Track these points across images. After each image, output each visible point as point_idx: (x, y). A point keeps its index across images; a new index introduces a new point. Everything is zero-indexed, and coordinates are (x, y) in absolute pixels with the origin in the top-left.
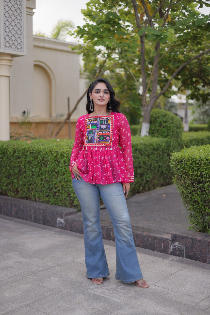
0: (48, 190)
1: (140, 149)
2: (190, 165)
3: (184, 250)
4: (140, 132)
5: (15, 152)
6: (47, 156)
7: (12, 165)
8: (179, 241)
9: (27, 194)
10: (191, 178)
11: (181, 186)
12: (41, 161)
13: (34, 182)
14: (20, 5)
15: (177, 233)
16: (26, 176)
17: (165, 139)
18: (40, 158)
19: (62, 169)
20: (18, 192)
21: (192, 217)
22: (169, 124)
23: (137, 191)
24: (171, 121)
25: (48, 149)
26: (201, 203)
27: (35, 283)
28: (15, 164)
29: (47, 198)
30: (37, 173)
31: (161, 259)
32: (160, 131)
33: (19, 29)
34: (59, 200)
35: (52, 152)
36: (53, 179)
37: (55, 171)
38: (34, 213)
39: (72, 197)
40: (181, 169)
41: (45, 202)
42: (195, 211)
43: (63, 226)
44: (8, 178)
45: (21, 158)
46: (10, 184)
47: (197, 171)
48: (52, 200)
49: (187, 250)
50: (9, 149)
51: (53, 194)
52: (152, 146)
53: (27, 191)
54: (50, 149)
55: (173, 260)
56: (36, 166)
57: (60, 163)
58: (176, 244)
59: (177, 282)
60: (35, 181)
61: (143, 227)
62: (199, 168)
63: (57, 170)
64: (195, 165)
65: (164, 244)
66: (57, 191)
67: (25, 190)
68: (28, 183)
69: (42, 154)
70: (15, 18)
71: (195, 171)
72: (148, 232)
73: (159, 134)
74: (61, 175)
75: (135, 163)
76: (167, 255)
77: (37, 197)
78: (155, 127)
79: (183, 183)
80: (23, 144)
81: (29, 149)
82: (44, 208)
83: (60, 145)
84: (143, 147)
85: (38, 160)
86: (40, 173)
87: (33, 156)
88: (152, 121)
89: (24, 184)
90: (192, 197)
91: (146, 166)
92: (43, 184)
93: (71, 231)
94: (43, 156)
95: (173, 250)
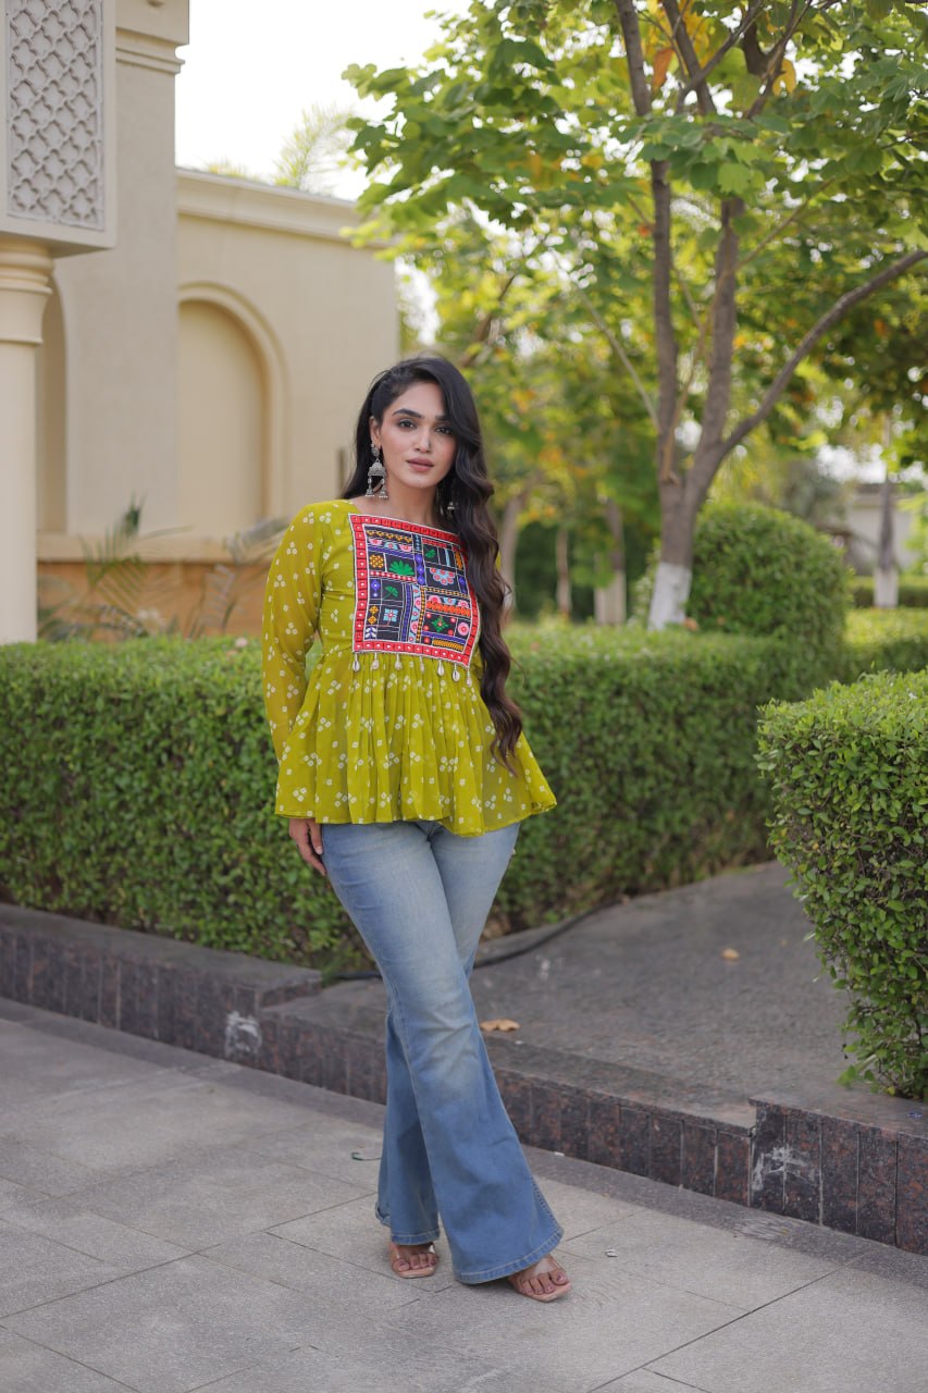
0: (192, 877)
1: (639, 688)
2: (853, 767)
3: (821, 1189)
4: (648, 607)
5: (39, 695)
6: (182, 716)
7: (28, 758)
8: (796, 1143)
9: (96, 893)
10: (858, 832)
11: (809, 868)
12: (156, 742)
13: (128, 838)
14: (86, 13)
15: (788, 1101)
16: (90, 812)
17: (762, 643)
18: (151, 725)
19: (251, 780)
20: (57, 884)
21: (861, 1021)
22: (782, 571)
23: (623, 886)
24: (793, 558)
25: (190, 683)
26: (906, 954)
27: (61, 1349)
28: (40, 756)
29: (187, 914)
30: (141, 799)
31: (704, 1227)
32: (738, 605)
33: (82, 122)
34: (242, 927)
35: (204, 698)
36: (212, 825)
37: (221, 789)
38: (124, 987)
39: (302, 912)
40: (807, 784)
41: (178, 936)
42: (874, 992)
43: (256, 1052)
44: (12, 820)
45: (69, 727)
46: (22, 847)
47: (887, 795)
48: (207, 924)
49: (831, 1188)
50: (14, 685)
51: (213, 900)
52: (699, 674)
53: (99, 880)
54: (198, 686)
55: (761, 1236)
56: (133, 763)
57: (244, 748)
58: (780, 1155)
59: (770, 1354)
60: (133, 833)
61: (628, 1063)
62: (894, 779)
63: (230, 783)
64: (879, 766)
65: (721, 1153)
66: (232, 885)
67: (90, 877)
68: (103, 845)
69: (158, 708)
70: (64, 75)
71: (875, 797)
72: (648, 1094)
73: (735, 618)
74: (250, 809)
75: (614, 752)
76: (739, 1206)
77: (141, 910)
78: (716, 586)
79: (816, 854)
80: (76, 658)
81: (103, 682)
82: (168, 965)
83: (247, 667)
84: (652, 676)
85: (144, 734)
86: (152, 798)
87: (121, 718)
88: (704, 557)
89: (84, 845)
90: (862, 925)
91: (668, 766)
92: (166, 850)
93: (288, 1075)
94: (164, 715)
95: (765, 1182)
